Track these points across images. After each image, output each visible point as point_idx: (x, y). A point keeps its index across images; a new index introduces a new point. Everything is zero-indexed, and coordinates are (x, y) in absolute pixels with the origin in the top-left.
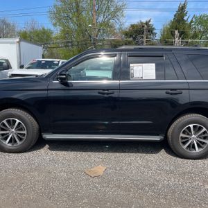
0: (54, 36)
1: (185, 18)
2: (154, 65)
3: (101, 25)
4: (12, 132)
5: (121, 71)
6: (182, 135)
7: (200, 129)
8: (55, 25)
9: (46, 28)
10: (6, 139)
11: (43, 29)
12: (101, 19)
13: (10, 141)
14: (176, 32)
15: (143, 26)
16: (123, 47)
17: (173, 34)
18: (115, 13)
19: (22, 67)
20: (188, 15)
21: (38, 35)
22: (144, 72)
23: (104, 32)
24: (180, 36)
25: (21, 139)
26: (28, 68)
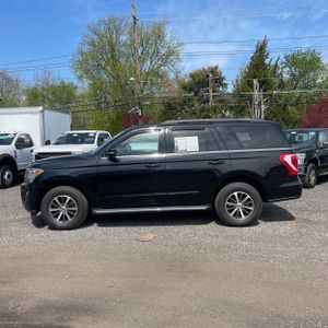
0: (78, 92)
1: (267, 61)
2: (196, 138)
3: (148, 74)
4: (63, 209)
5: (166, 144)
6: (227, 203)
7: (244, 196)
8: (80, 78)
9: (66, 82)
10: (57, 217)
11: (63, 83)
12: (147, 66)
13: (61, 219)
14: (255, 81)
15: (208, 76)
16: (167, 122)
17: (251, 85)
18: (168, 57)
19: (48, 143)
20: (270, 56)
21: (54, 93)
22: (188, 144)
23: (152, 85)
24: (261, 86)
25: (71, 216)
26: (57, 144)
